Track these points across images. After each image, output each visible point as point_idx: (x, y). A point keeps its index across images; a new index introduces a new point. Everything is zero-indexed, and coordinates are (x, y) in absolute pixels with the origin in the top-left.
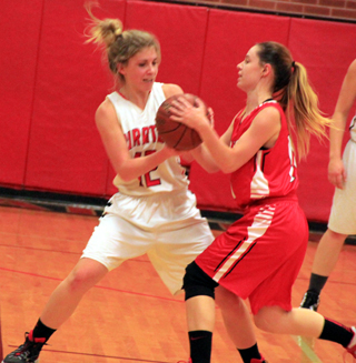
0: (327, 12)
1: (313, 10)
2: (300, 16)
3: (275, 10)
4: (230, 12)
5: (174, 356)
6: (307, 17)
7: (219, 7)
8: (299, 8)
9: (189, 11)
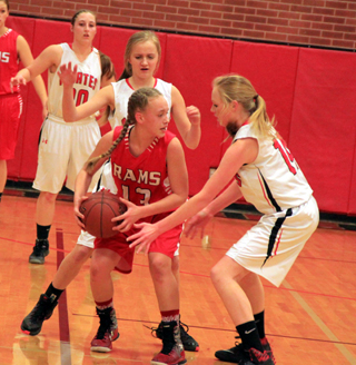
0: (328, 42)
1: (317, 41)
2: (307, 46)
3: (287, 41)
4: (251, 44)
5: (206, 322)
6: (312, 47)
7: (242, 39)
8: (306, 40)
9: (217, 43)
